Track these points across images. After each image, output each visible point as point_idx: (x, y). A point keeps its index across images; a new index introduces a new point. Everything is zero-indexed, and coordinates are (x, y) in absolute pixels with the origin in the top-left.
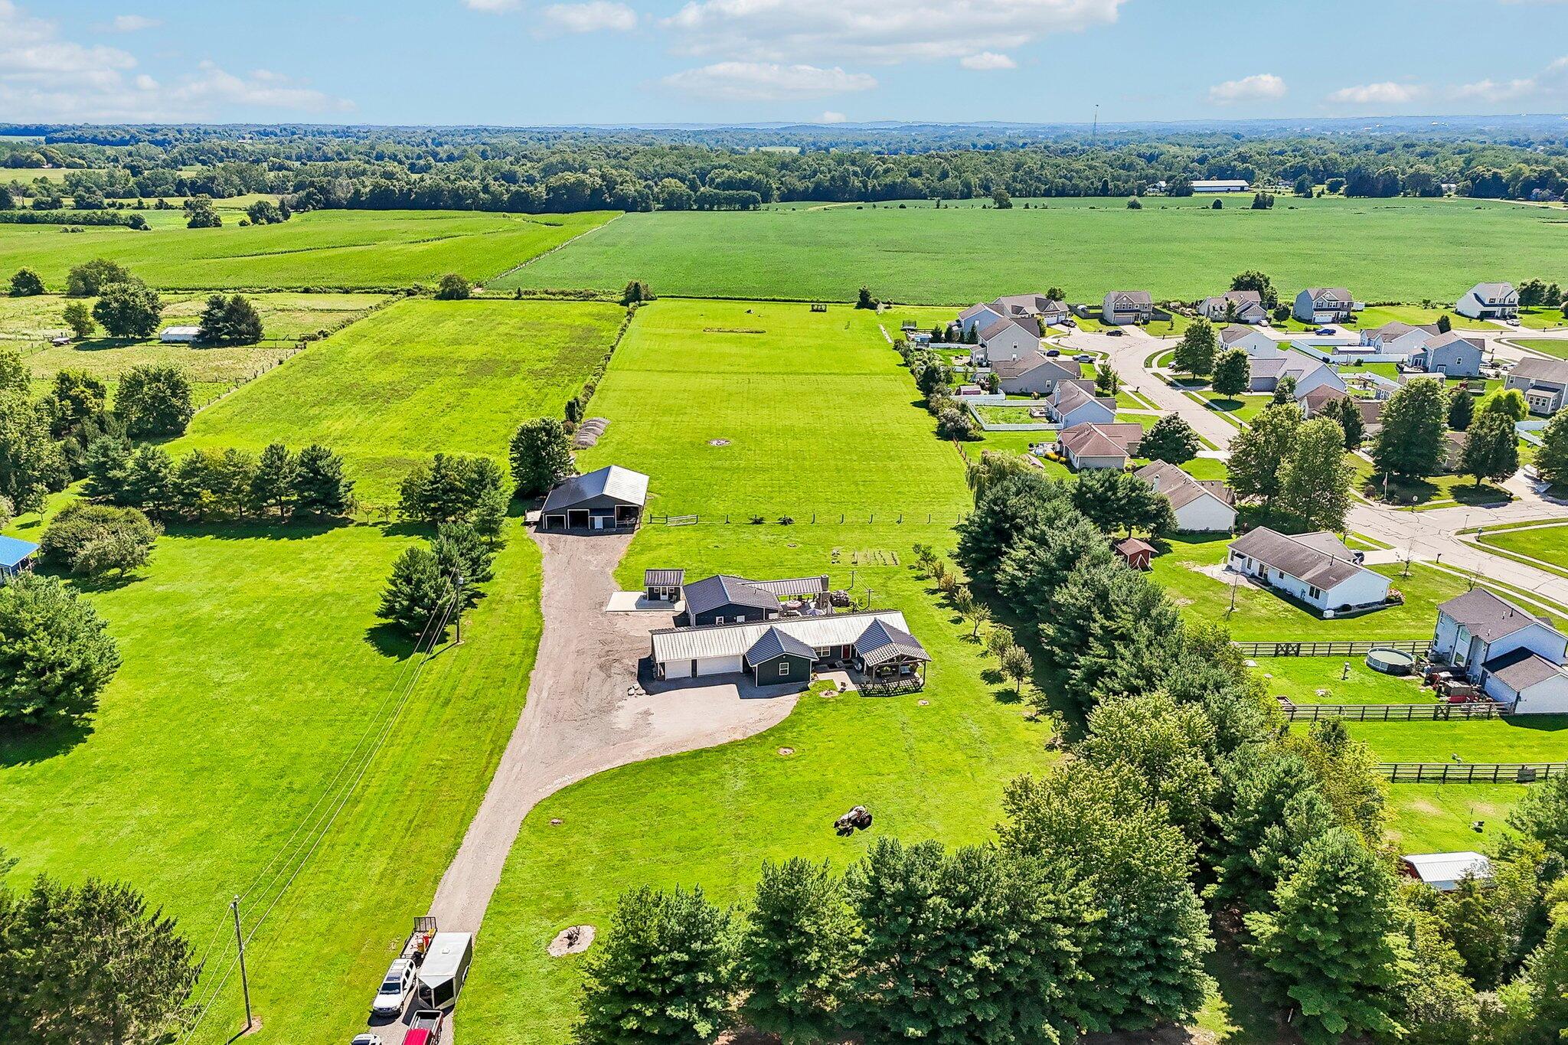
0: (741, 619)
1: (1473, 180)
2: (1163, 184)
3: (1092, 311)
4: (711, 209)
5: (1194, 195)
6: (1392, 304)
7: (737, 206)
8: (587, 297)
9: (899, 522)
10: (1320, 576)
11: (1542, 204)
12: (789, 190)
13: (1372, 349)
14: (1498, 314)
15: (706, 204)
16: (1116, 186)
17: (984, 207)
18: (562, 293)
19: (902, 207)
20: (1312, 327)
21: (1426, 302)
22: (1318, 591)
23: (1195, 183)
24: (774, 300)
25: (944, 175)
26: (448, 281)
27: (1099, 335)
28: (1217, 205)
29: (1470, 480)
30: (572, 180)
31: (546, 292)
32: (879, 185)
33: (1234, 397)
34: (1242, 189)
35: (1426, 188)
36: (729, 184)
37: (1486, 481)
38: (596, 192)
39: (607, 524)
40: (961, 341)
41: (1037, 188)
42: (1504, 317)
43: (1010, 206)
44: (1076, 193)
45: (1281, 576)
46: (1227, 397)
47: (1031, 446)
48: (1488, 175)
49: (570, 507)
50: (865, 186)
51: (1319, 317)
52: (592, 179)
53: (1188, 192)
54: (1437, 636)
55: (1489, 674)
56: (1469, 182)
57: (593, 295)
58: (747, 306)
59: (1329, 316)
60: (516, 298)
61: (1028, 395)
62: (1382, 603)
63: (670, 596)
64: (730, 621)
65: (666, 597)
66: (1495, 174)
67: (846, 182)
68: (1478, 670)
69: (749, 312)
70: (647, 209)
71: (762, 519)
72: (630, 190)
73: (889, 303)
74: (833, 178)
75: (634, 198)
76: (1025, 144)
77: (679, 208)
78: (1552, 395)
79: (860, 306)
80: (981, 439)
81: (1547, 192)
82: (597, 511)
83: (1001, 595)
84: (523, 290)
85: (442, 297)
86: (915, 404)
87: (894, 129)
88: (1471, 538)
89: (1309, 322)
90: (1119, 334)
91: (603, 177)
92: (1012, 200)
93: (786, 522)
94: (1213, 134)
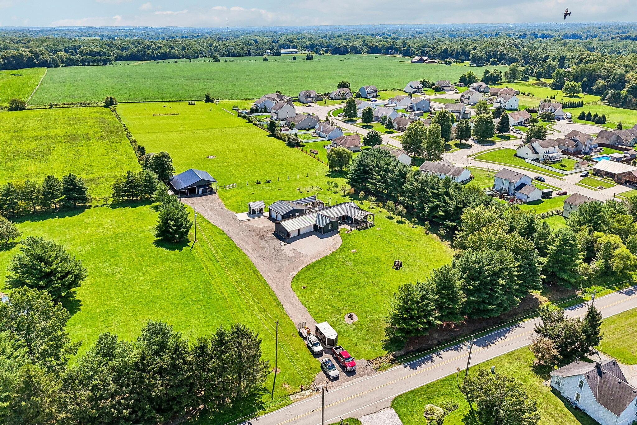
0: (297, 214)
1: (370, 48)
2: (269, 51)
3: (294, 99)
4: (89, 65)
5: (282, 55)
6: (384, 90)
7: (101, 63)
8: (85, 105)
9: (307, 176)
10: (453, 173)
11: (393, 56)
12: (119, 56)
13: (395, 105)
14: (417, 91)
15: (84, 63)
16: (253, 52)
17: (209, 61)
18: (72, 104)
19: (176, 62)
20: (369, 100)
21: (394, 89)
22: (455, 178)
23: (282, 51)
24: (170, 101)
25: (184, 49)
26: (13, 102)
27: (303, 107)
28: (294, 59)
29: (459, 141)
30: (16, 54)
31: (64, 104)
32: (159, 53)
33: (369, 124)
34: (296, 53)
35: (356, 51)
36: (90, 53)
37: (463, 141)
38: (29, 59)
39: (204, 191)
40: (261, 112)
41: (224, 53)
42: (419, 92)
43: (219, 61)
44: (239, 55)
45: (440, 175)
46: (367, 124)
47: (324, 146)
48: (374, 46)
49: (188, 186)
50: (153, 54)
51: (369, 96)
52: (27, 53)
53: (280, 54)
54: (495, 185)
55: (516, 192)
56: (369, 49)
57: (88, 104)
58: (164, 104)
59: (372, 95)
60: (50, 108)
61: (305, 129)
62: (469, 179)
63: (260, 212)
64: (294, 216)
65: (258, 212)
66: (376, 45)
67: (144, 52)
68: (512, 191)
69: (165, 106)
70: (57, 66)
71: (260, 182)
72: (47, 57)
73: (218, 100)
74: (138, 50)
75: (50, 61)
76: (198, 36)
77: (73, 65)
78: (458, 114)
79: (206, 101)
80: (304, 146)
81: (393, 51)
82: (199, 187)
83: (373, 193)
84: (52, 104)
85: (11, 109)
86: (269, 136)
87: (133, 29)
88: (472, 158)
89: (366, 98)
90: (310, 106)
91: (31, 52)
92: (220, 58)
93: (268, 182)
94: (267, 32)
